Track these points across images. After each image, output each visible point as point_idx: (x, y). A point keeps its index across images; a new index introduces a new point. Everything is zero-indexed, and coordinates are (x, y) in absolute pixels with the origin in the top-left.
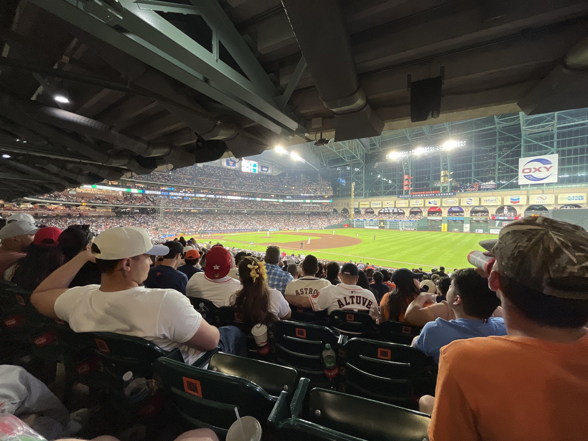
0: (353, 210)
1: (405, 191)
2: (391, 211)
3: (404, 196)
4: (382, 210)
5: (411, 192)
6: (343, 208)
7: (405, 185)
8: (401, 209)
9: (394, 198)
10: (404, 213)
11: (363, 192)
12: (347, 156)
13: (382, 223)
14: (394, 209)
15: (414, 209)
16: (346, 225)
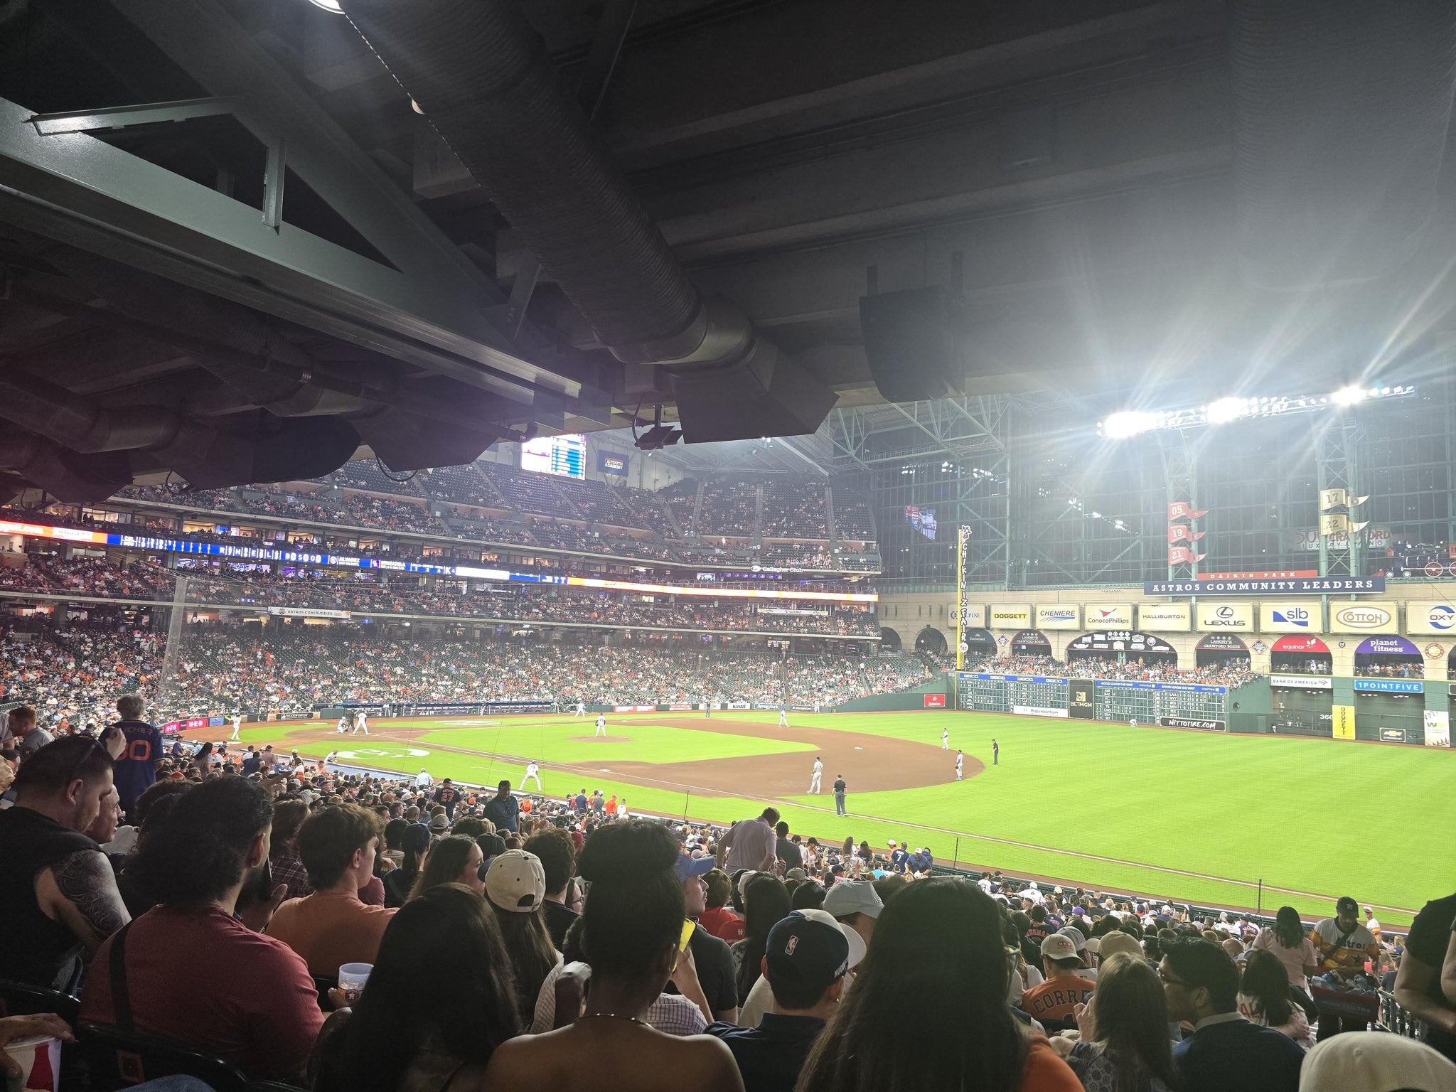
0: (963, 638)
1: (1176, 566)
2: (1119, 646)
3: (1171, 586)
4: (1084, 640)
5: (1201, 571)
6: (923, 625)
7: (1176, 544)
8: (1162, 638)
9: (1133, 593)
10: (1172, 657)
11: (1004, 565)
12: (940, 421)
13: (1084, 693)
14: (1131, 636)
15: (1216, 639)
16: (935, 699)
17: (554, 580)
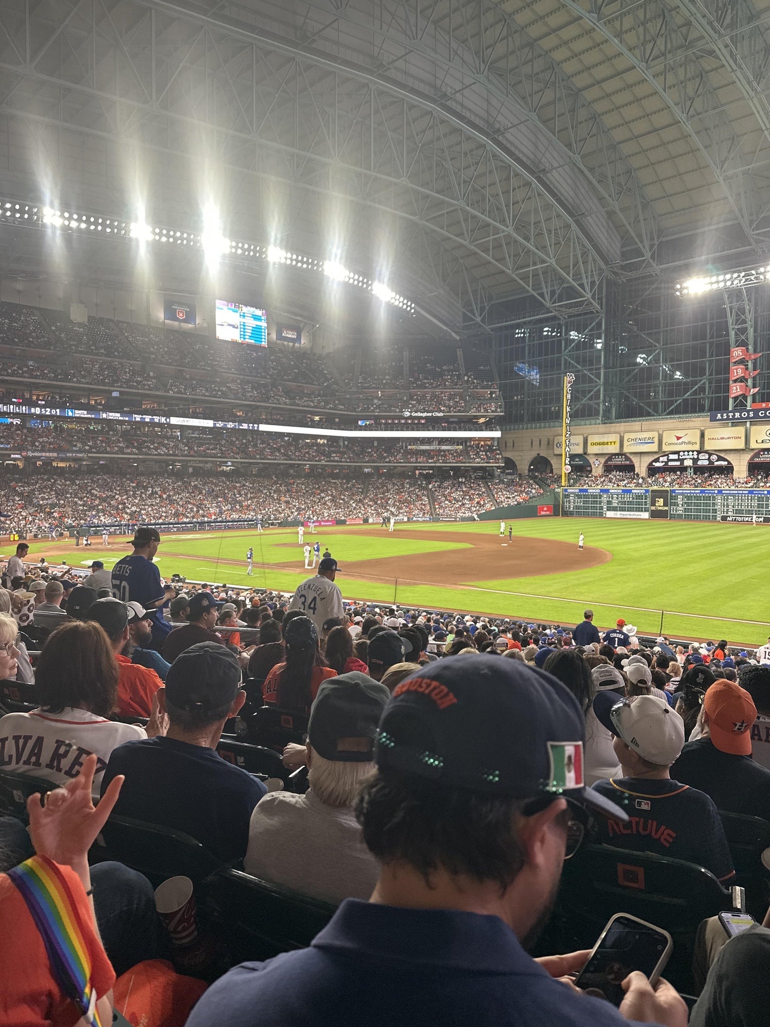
0: (567, 462)
1: (736, 398)
2: (688, 463)
3: (731, 414)
4: (661, 459)
5: (754, 401)
6: (533, 454)
7: (735, 381)
8: (722, 455)
9: (700, 421)
10: (728, 470)
11: (598, 404)
12: (549, 289)
13: (662, 500)
14: (698, 455)
15: (764, 454)
16: (545, 509)
17: (249, 426)
